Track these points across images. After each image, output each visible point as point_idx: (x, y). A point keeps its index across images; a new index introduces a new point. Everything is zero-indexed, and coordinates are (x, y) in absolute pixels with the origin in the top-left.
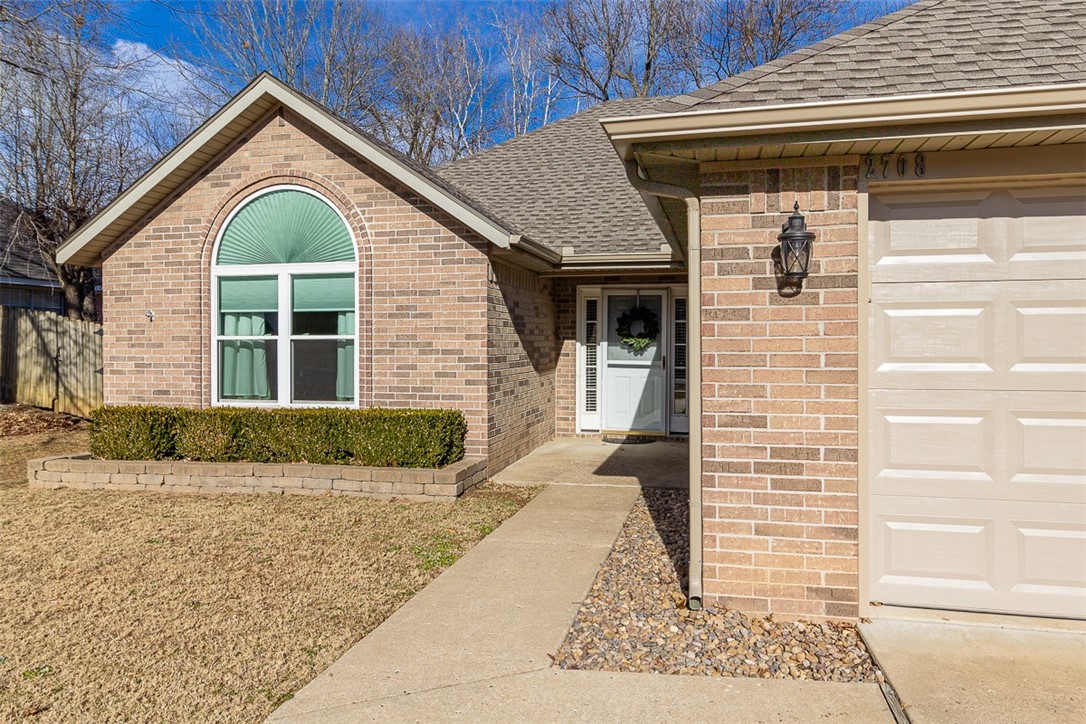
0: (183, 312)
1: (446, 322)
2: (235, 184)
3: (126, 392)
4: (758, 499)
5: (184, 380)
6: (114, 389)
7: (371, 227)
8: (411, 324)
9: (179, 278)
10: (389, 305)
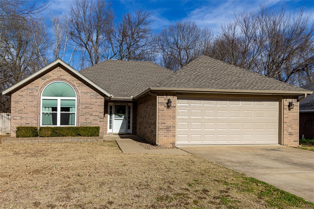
0: (33, 106)
1: (96, 110)
2: (48, 80)
3: (17, 124)
4: (165, 133)
5: (33, 121)
6: (14, 123)
7: (80, 91)
8: (88, 110)
9: (33, 99)
10: (83, 106)
